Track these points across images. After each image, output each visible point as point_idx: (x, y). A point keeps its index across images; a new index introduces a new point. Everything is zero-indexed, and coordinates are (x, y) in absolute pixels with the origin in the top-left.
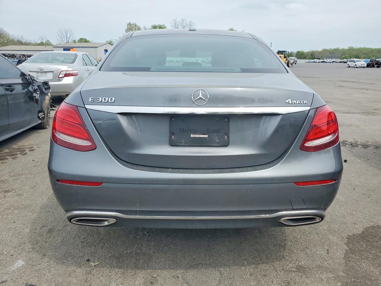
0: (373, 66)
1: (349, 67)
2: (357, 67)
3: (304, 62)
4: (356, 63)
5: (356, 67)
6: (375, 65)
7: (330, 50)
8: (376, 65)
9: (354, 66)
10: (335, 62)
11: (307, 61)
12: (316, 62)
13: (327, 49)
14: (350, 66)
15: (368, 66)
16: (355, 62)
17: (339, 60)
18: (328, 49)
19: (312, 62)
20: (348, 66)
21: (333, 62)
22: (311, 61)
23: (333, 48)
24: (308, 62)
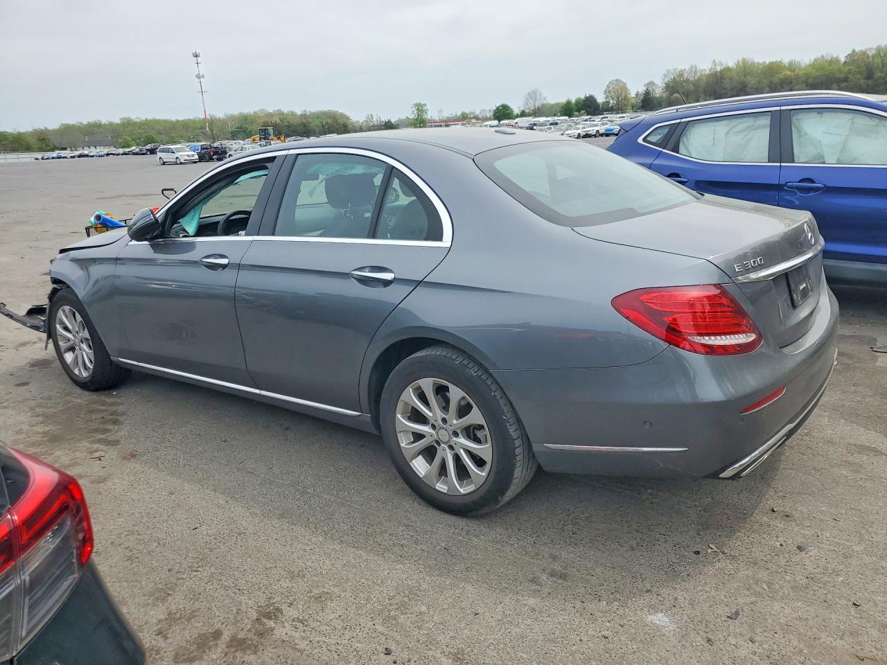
0: (211, 159)
1: (164, 163)
2: (181, 163)
3: (28, 160)
4: (177, 154)
5: (179, 162)
6: (213, 155)
7: (80, 128)
8: (215, 157)
9: (174, 160)
10: (112, 154)
11: (39, 155)
12: (66, 157)
13: (73, 125)
14: (165, 160)
15: (202, 158)
16: (174, 152)
17: (121, 151)
18: (74, 123)
19: (53, 158)
20: (162, 162)
21: (108, 155)
22: (51, 156)
23: (85, 123)
24: (43, 158)
